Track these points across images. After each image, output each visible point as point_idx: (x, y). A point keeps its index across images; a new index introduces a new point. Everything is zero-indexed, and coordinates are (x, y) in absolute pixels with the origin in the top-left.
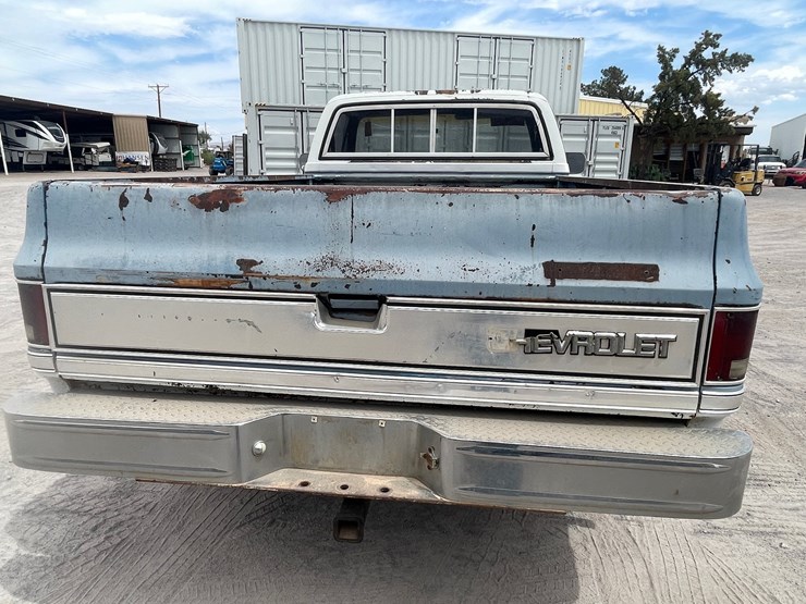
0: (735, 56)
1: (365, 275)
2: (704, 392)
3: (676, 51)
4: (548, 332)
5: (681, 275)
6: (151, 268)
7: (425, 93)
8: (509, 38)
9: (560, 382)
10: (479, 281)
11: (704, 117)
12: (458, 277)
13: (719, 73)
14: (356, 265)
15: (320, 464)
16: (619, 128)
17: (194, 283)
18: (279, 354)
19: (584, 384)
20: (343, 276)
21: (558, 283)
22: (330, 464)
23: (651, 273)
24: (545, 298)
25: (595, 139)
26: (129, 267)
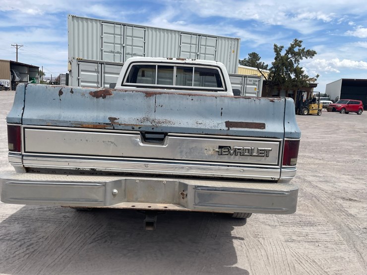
0: (308, 51)
1: (160, 125)
2: (282, 170)
3: (282, 47)
4: (227, 147)
5: (273, 127)
6: (71, 120)
7: (171, 59)
8: (205, 36)
9: (231, 166)
10: (202, 128)
11: (295, 78)
12: (195, 126)
13: (301, 59)
14: (156, 121)
15: (139, 200)
16: (256, 81)
17: (90, 126)
18: (124, 155)
19: (240, 166)
20: (151, 125)
21: (231, 129)
22: (143, 199)
23: (262, 126)
24: (226, 134)
25: (245, 86)
26: (62, 119)
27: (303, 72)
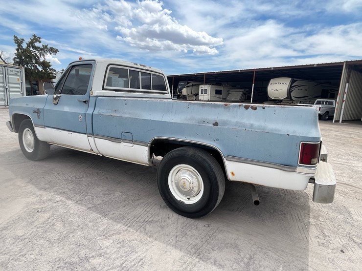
0: (52, 48)
3: (23, 40)
7: (137, 65)
11: (42, 71)
13: (46, 54)
16: (18, 72)
25: (7, 76)
27: (50, 66)
